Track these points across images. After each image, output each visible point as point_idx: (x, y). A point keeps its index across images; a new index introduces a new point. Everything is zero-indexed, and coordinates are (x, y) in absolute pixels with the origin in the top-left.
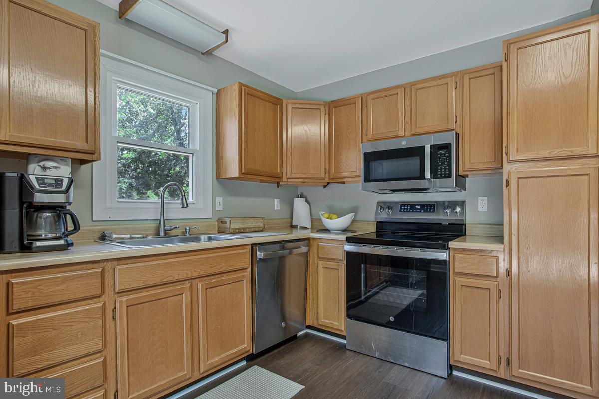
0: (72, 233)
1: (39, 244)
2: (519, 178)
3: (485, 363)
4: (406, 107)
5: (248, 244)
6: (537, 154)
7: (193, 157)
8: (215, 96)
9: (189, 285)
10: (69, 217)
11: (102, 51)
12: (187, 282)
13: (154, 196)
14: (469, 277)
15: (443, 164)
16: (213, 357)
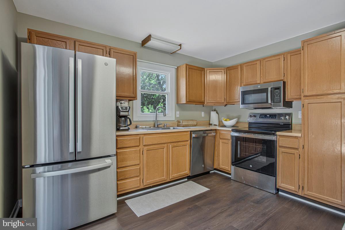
0: (129, 125)
1: (121, 128)
2: (308, 103)
3: (292, 188)
4: (261, 69)
5: (189, 131)
6: (317, 92)
7: (168, 95)
8: (176, 69)
9: (166, 145)
10: (128, 120)
11: (138, 60)
12: (166, 144)
13: (147, 109)
14: (286, 148)
15: (277, 96)
16: (174, 174)
